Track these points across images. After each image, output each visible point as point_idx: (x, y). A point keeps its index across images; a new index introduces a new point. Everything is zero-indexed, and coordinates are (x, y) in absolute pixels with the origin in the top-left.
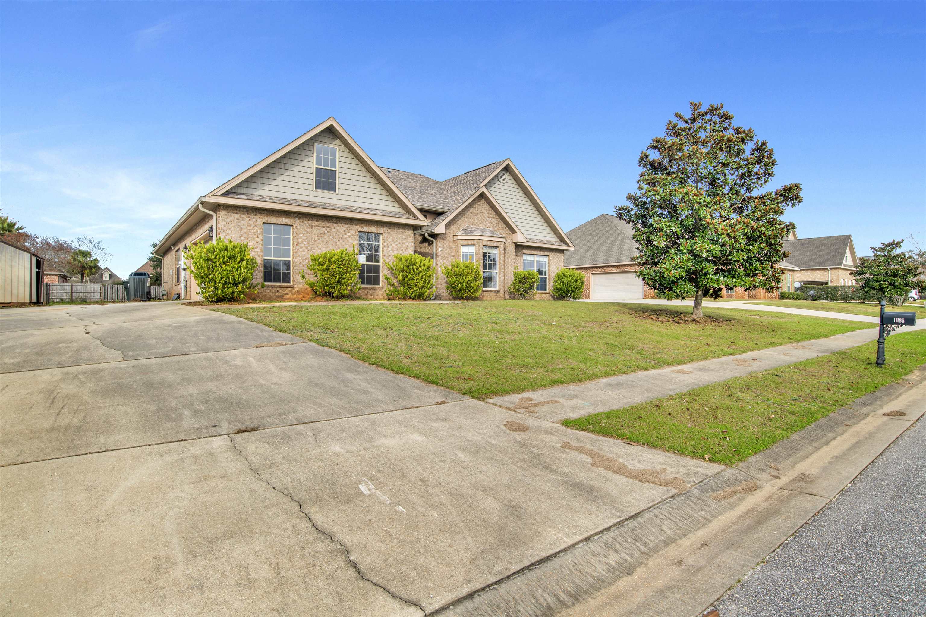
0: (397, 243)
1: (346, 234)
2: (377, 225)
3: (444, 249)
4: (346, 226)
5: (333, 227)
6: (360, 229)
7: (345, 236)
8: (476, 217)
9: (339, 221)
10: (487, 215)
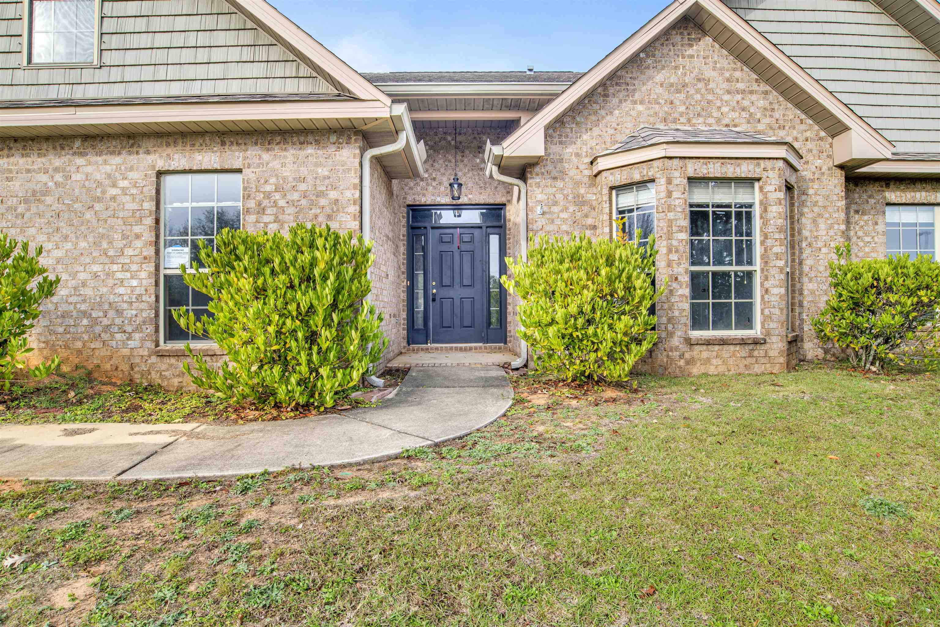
0: (296, 196)
1: (114, 185)
2: (223, 144)
3: (555, 209)
4: (116, 160)
5: (73, 169)
6: (161, 164)
7: (113, 191)
8: (682, 96)
9: (93, 147)
10: (725, 85)
